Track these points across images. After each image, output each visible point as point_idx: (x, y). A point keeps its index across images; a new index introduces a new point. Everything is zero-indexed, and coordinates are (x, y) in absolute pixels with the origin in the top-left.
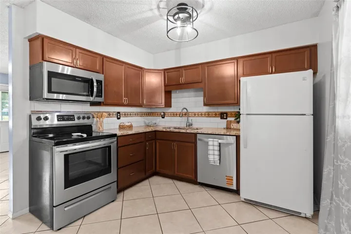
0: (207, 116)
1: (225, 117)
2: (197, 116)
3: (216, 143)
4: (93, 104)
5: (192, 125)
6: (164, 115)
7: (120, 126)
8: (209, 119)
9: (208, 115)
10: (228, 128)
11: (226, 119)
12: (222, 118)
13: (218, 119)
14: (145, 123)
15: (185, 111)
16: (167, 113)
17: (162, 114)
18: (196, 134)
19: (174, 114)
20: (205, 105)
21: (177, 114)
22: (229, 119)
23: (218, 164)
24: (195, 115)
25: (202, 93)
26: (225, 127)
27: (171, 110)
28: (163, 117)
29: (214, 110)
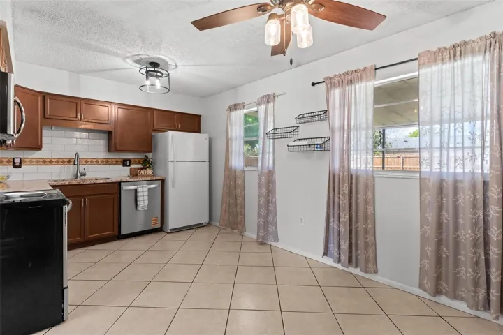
0: (105, 163)
1: (128, 164)
2: (89, 163)
3: (146, 189)
5: (85, 175)
6: (20, 163)
9: (107, 162)
10: (133, 175)
11: (129, 166)
12: (124, 165)
13: (121, 166)
16: (27, 160)
18: (119, 184)
22: (132, 166)
23: (146, 208)
24: (87, 162)
26: (129, 174)
27: (40, 154)
28: (20, 167)
29: (115, 157)
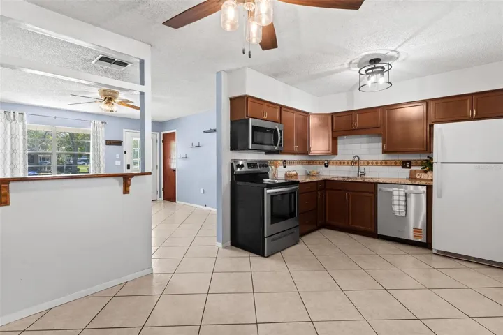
0: (384, 164)
1: (408, 166)
2: (370, 164)
3: (402, 193)
4: (268, 153)
5: (364, 175)
6: (328, 163)
7: (286, 175)
8: (386, 168)
9: (386, 163)
10: (412, 178)
11: (409, 168)
12: (404, 166)
13: (399, 168)
14: (306, 172)
15: (356, 159)
16: (331, 162)
17: (326, 162)
18: (375, 184)
19: (340, 163)
20: (384, 152)
21: (344, 163)
22: (413, 168)
23: (404, 215)
24: (368, 163)
25: (381, 138)
26: (408, 177)
27: (337, 158)
28: (327, 166)
29: (393, 159)
